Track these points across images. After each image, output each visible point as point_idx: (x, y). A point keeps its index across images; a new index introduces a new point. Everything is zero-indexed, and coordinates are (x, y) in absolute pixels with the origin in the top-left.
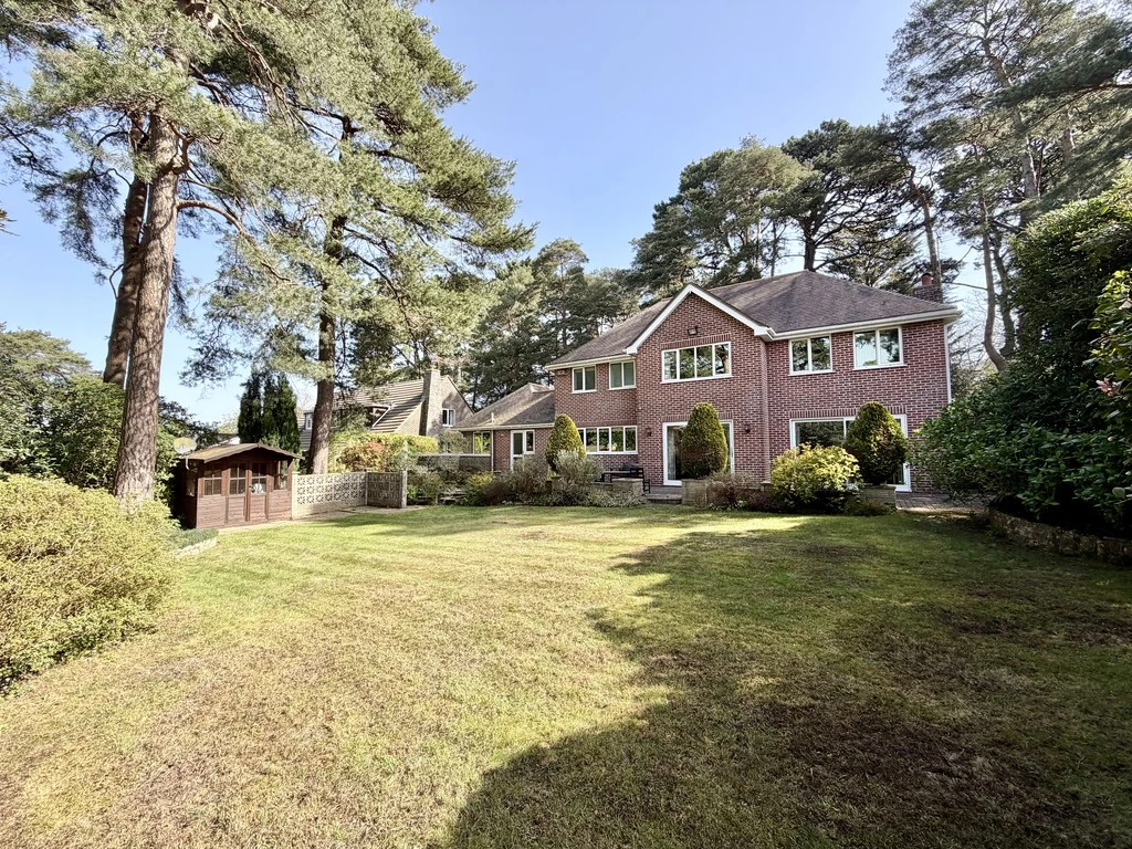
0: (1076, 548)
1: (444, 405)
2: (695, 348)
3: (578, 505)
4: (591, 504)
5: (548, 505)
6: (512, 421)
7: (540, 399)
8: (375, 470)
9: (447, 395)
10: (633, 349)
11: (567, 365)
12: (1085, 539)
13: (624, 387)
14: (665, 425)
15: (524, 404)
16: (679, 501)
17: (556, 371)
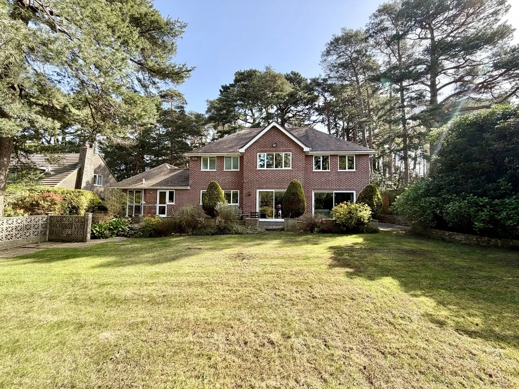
0: (489, 243)
1: (95, 172)
2: (274, 154)
3: (228, 234)
4: (236, 233)
5: (207, 234)
6: (157, 184)
7: (175, 173)
8: (55, 213)
9: (97, 166)
10: (243, 150)
11: (199, 155)
12: (493, 240)
13: (232, 170)
14: (258, 191)
15: (165, 175)
16: (282, 230)
17: (191, 157)
